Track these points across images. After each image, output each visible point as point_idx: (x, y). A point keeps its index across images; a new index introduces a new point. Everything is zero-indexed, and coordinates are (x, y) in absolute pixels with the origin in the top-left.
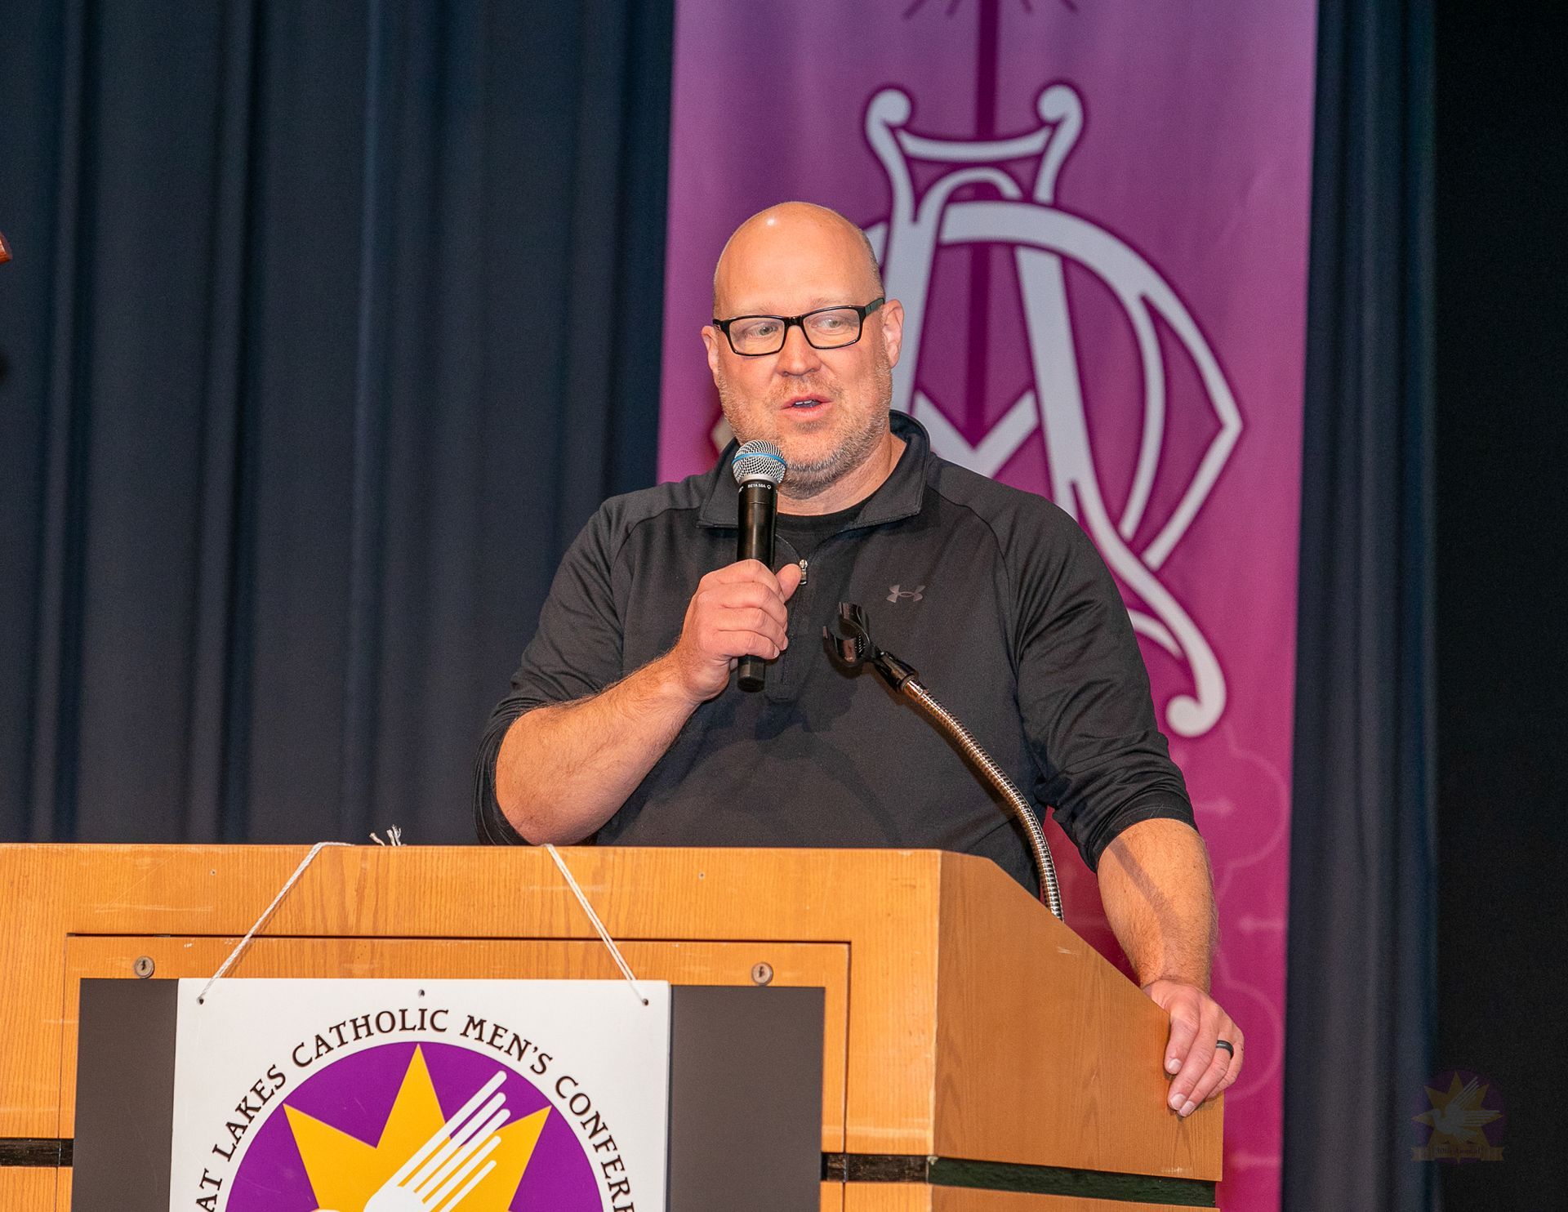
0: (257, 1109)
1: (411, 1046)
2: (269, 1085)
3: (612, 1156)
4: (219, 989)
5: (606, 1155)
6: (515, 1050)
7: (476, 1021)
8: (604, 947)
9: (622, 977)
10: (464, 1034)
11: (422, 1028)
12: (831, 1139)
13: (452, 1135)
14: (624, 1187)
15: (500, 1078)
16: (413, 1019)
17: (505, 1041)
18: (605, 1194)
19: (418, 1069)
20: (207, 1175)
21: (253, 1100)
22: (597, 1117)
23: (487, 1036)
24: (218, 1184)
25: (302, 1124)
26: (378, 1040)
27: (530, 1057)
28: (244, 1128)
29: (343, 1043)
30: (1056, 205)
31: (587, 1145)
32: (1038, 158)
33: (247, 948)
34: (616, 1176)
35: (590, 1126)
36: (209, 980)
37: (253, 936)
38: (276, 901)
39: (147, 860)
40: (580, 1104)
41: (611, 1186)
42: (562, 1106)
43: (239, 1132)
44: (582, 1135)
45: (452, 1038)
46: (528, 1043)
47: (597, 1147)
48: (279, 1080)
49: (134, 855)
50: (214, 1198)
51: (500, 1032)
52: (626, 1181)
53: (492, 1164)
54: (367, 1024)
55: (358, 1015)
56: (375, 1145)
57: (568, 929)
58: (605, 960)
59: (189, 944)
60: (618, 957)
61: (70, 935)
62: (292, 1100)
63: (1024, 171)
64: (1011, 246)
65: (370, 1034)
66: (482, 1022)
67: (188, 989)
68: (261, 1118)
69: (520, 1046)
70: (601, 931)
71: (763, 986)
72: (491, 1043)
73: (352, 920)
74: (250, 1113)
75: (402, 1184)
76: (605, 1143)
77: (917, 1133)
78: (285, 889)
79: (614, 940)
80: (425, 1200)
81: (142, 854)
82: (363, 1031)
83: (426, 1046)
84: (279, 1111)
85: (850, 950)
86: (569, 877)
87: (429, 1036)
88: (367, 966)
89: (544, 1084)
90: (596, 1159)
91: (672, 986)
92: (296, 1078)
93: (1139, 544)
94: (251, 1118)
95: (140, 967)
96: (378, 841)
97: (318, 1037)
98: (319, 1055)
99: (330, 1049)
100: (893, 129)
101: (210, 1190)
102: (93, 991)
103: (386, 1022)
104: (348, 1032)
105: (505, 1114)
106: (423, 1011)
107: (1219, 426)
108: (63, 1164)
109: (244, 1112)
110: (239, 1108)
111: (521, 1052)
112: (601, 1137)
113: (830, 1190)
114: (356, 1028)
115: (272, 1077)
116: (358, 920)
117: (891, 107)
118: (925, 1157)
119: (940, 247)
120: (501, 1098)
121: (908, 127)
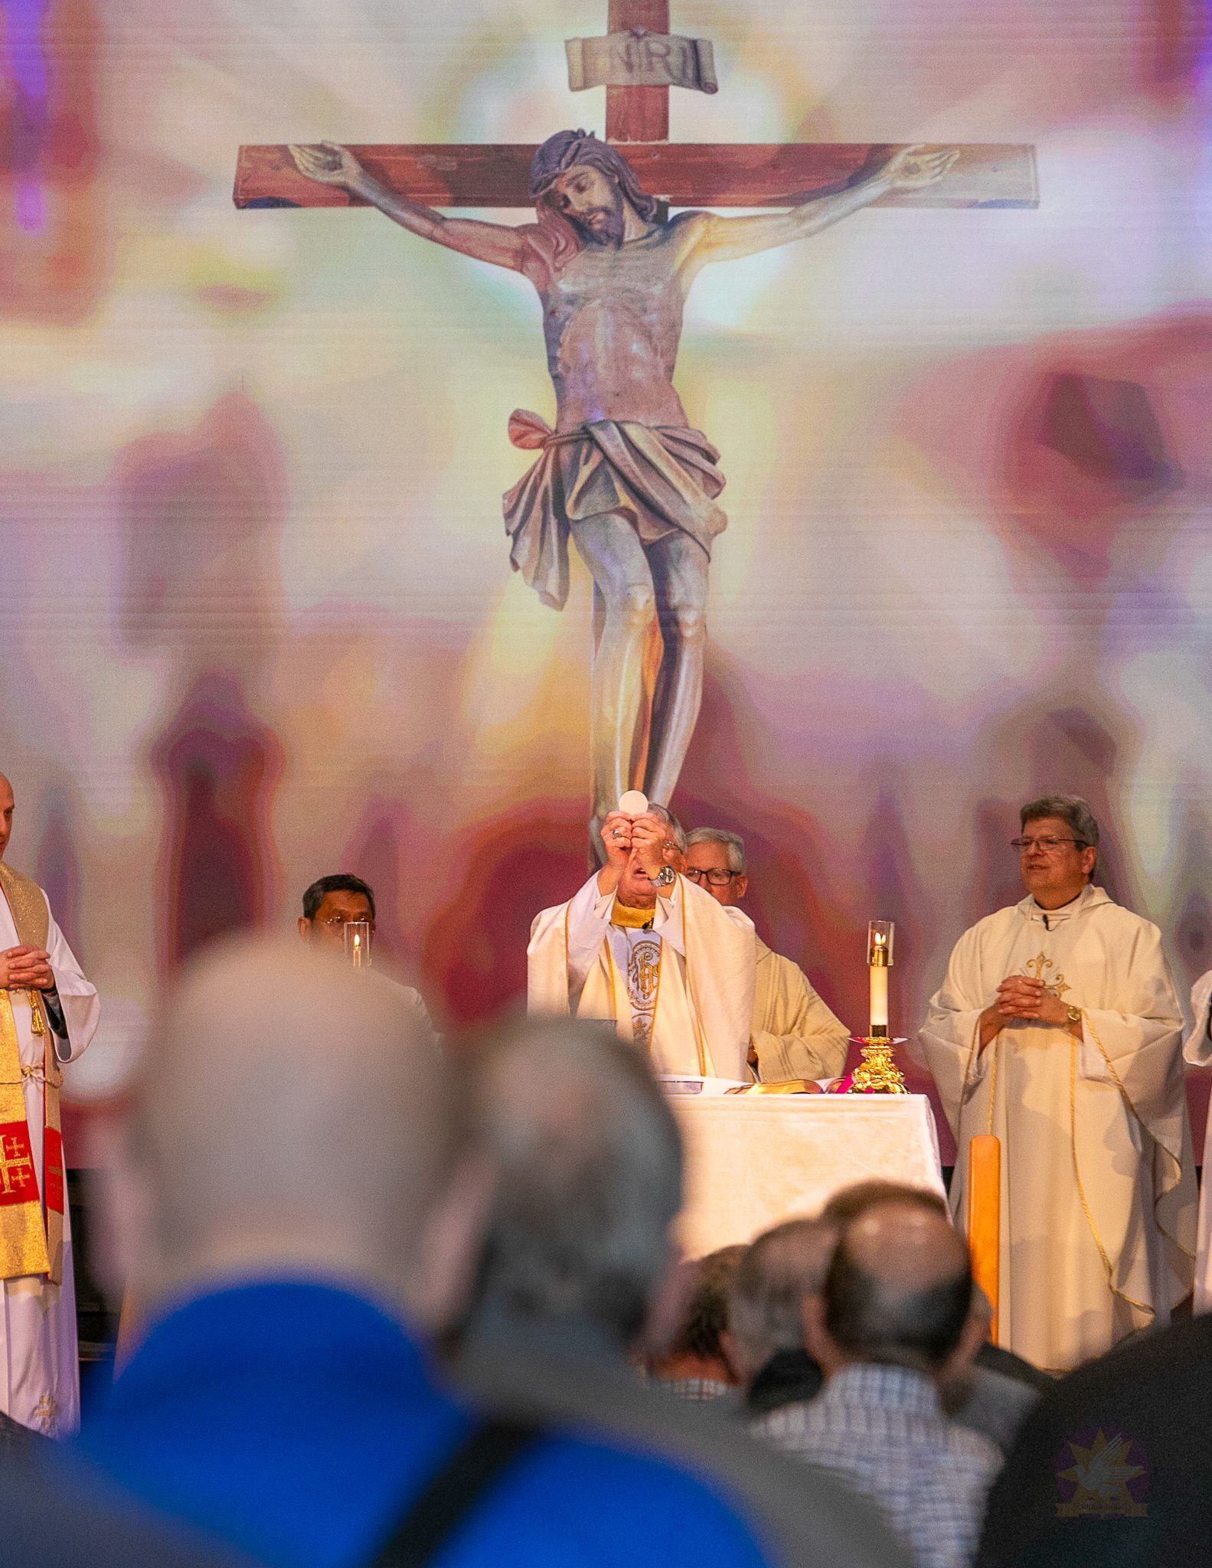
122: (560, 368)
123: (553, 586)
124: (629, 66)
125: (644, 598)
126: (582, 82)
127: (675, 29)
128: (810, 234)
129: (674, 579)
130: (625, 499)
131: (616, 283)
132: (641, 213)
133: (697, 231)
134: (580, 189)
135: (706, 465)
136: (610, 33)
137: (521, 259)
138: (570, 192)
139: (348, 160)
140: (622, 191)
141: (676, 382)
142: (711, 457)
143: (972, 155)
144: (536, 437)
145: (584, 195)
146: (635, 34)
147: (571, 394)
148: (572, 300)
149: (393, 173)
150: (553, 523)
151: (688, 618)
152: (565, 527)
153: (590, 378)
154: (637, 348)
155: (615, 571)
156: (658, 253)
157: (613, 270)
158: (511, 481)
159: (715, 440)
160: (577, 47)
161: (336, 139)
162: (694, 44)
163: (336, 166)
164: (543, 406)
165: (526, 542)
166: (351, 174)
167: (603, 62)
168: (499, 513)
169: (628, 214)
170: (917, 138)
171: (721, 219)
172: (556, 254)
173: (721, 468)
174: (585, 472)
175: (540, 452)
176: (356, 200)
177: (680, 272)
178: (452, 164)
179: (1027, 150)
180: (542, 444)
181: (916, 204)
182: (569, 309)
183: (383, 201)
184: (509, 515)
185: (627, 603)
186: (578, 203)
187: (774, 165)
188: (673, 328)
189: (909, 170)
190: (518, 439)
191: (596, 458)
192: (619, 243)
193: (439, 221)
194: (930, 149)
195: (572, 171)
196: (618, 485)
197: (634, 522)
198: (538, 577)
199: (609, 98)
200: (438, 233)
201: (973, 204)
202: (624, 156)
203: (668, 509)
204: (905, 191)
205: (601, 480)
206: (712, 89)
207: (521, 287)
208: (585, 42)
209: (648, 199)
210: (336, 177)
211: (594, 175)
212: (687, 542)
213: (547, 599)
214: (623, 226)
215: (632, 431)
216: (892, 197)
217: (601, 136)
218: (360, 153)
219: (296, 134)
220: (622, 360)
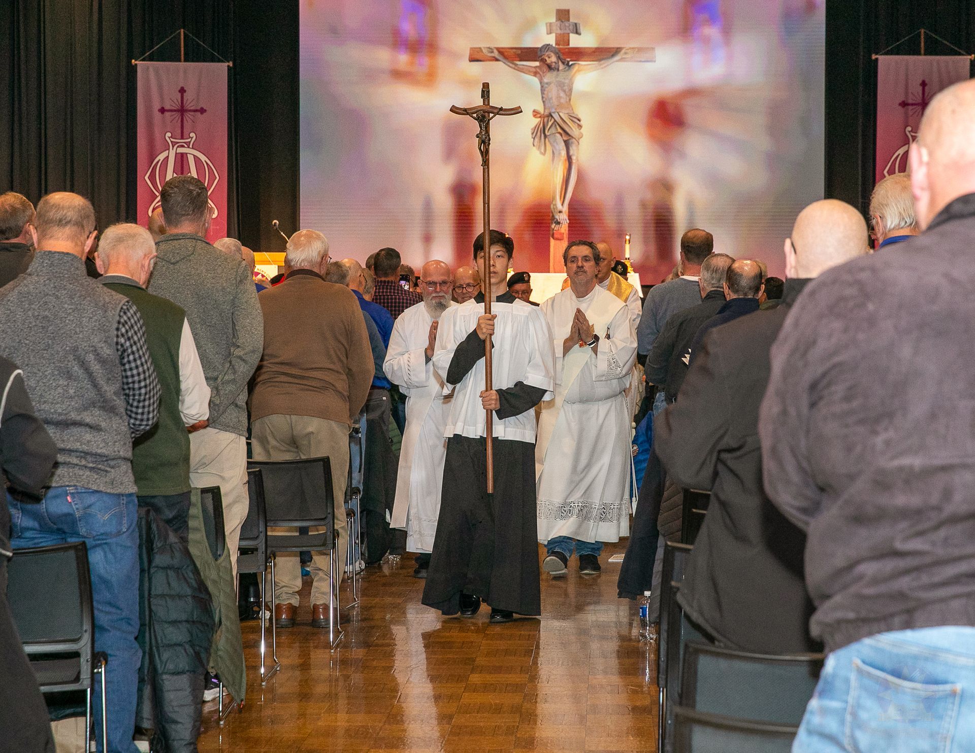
8: (271, 262)
30: (193, 148)
32: (190, 142)
57: (267, 260)
63: (188, 144)
64: (187, 153)
100: (169, 137)
107: (216, 177)
117: (169, 134)
119: (176, 153)
121: (171, 137)
122: (544, 99)
123: (543, 151)
124: (561, 29)
125: (564, 153)
126: (550, 33)
127: (571, 20)
128: (602, 68)
129: (571, 148)
130: (559, 130)
131: (557, 79)
132: (563, 63)
133: (576, 68)
134: (549, 58)
135: (578, 122)
136: (556, 21)
137: (535, 74)
138: (547, 58)
139: (495, 51)
140: (559, 58)
141: (571, 103)
142: (579, 120)
143: (640, 50)
144: (539, 115)
145: (550, 59)
146: (562, 22)
147: (547, 106)
148: (547, 83)
149: (506, 54)
150: (543, 135)
151: (574, 158)
152: (545, 136)
153: (551, 102)
154: (562, 94)
155: (557, 147)
156: (567, 73)
157: (557, 75)
158: (533, 126)
159: (580, 116)
160: (548, 25)
161: (492, 46)
162: (576, 24)
163: (492, 52)
164: (540, 108)
165: (537, 140)
166: (496, 54)
167: (554, 28)
168: (530, 133)
169: (560, 63)
170: (628, 46)
171: (582, 65)
172: (543, 73)
173: (582, 123)
174: (550, 124)
175: (539, 119)
176: (497, 60)
177: (572, 77)
178: (519, 52)
179: (653, 49)
180: (540, 117)
181: (626, 61)
182: (546, 85)
183: (504, 61)
184: (533, 134)
185: (560, 154)
186: (548, 61)
187: (594, 52)
188: (571, 90)
189: (626, 53)
190: (535, 116)
191: (553, 120)
192: (558, 70)
193: (516, 65)
194: (630, 48)
195: (547, 53)
196: (558, 127)
197: (561, 135)
198: (539, 148)
199: (556, 36)
200: (516, 68)
201: (640, 61)
202: (560, 50)
203: (569, 132)
204: (624, 58)
205: (554, 125)
206: (580, 34)
207: (535, 81)
208: (551, 23)
209: (565, 60)
210: (492, 55)
211: (552, 54)
212: (574, 140)
213: (541, 153)
214: (559, 66)
215: (561, 114)
216: (622, 60)
217: (554, 45)
218: (498, 49)
219: (483, 45)
220: (559, 97)
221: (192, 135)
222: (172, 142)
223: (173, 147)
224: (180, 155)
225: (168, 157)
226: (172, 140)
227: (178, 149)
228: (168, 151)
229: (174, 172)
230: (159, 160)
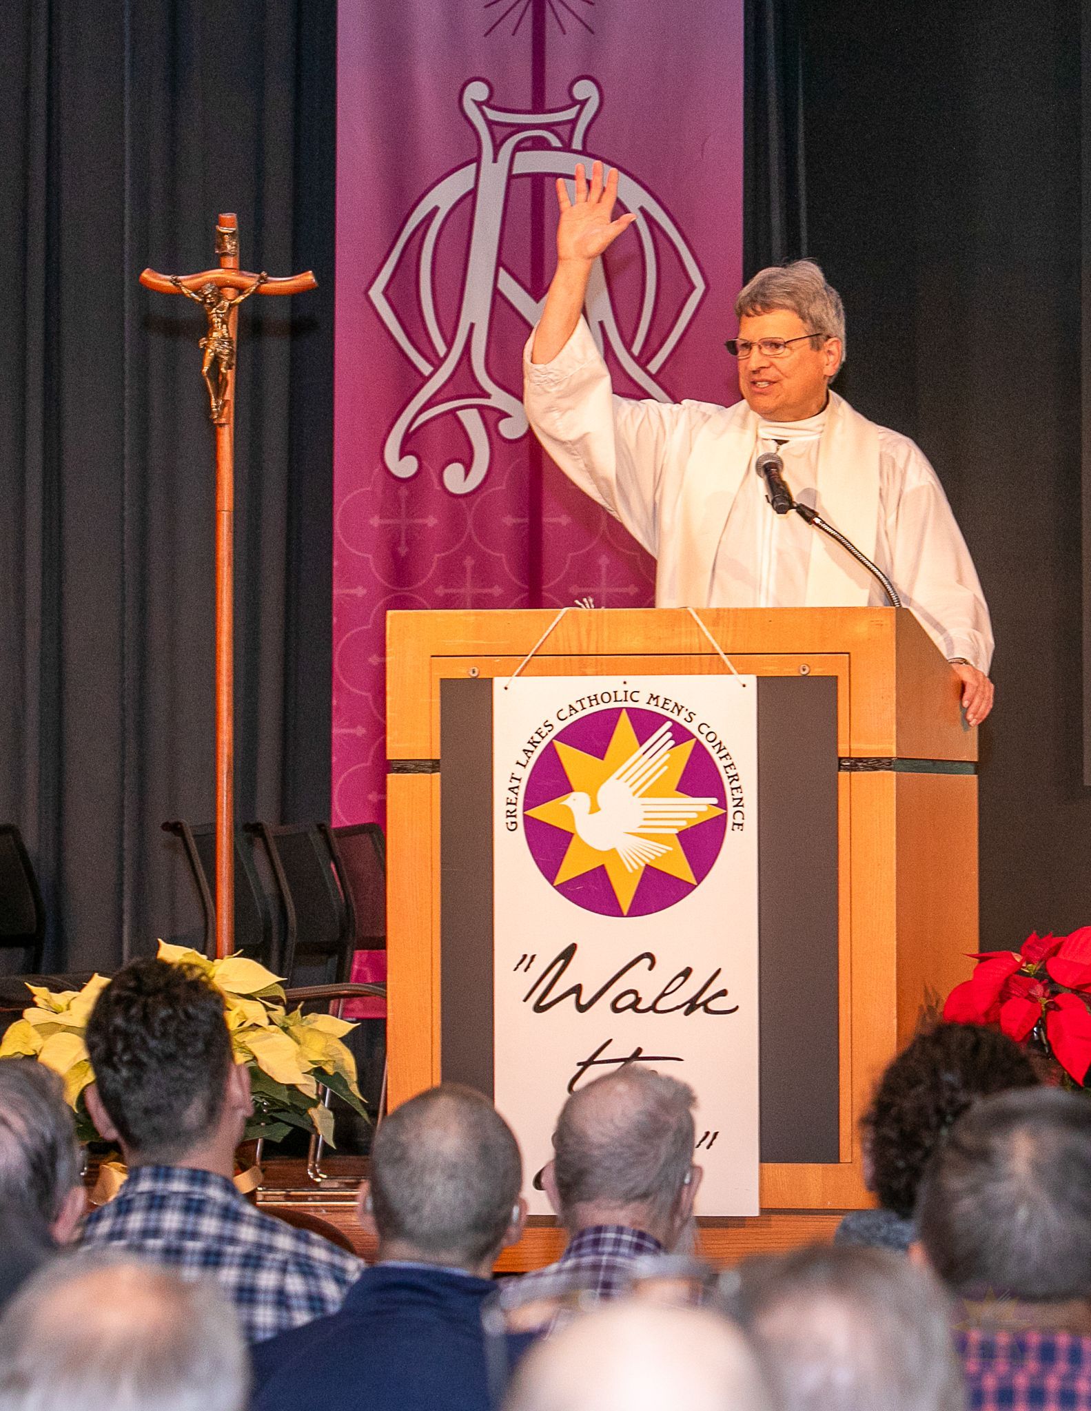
0: (538, 742)
1: (620, 709)
2: (545, 730)
3: (729, 762)
4: (516, 683)
5: (726, 762)
6: (676, 710)
7: (655, 696)
8: (720, 659)
9: (731, 673)
10: (648, 703)
11: (626, 701)
12: (843, 751)
13: (644, 754)
14: (736, 778)
15: (668, 725)
16: (621, 696)
17: (671, 706)
18: (726, 781)
19: (624, 721)
20: (514, 776)
21: (537, 738)
22: (720, 743)
23: (661, 702)
24: (519, 780)
25: (563, 749)
26: (603, 707)
27: (684, 714)
28: (532, 752)
29: (584, 708)
30: (584, 152)
31: (715, 757)
32: (573, 122)
33: (529, 661)
34: (732, 773)
35: (717, 748)
36: (508, 678)
37: (533, 655)
38: (544, 638)
39: (473, 618)
40: (711, 737)
41: (729, 777)
42: (702, 738)
43: (529, 754)
44: (713, 752)
45: (642, 705)
46: (683, 707)
47: (721, 758)
48: (550, 728)
49: (465, 615)
50: (517, 787)
51: (667, 701)
52: (736, 775)
53: (666, 768)
54: (596, 699)
55: (592, 694)
56: (602, 758)
57: (701, 650)
58: (721, 666)
59: (498, 660)
60: (728, 663)
61: (432, 656)
62: (557, 737)
63: (564, 131)
65: (598, 704)
66: (658, 697)
67: (499, 683)
68: (541, 747)
69: (679, 708)
70: (718, 650)
71: (804, 676)
72: (662, 707)
73: (585, 645)
74: (535, 744)
75: (618, 779)
76: (725, 756)
77: (887, 746)
78: (548, 631)
79: (726, 654)
80: (631, 786)
81: (469, 614)
82: (594, 702)
83: (629, 710)
84: (551, 743)
85: (850, 657)
86: (700, 623)
87: (630, 704)
88: (594, 670)
89: (692, 728)
90: (720, 764)
91: (758, 677)
92: (559, 727)
93: (643, 360)
94: (536, 747)
95: (471, 673)
96: (580, 604)
97: (570, 706)
98: (571, 715)
99: (577, 711)
100: (479, 104)
101: (515, 783)
102: (447, 685)
103: (606, 698)
104: (586, 703)
105: (672, 743)
106: (626, 692)
107: (693, 288)
108: (433, 772)
109: (532, 744)
110: (529, 742)
111: (679, 711)
112: (723, 753)
113: (843, 775)
114: (590, 700)
115: (546, 726)
116: (588, 647)
117: (478, 91)
118: (890, 758)
119: (511, 177)
120: (669, 735)
221: (584, 90)
222: (490, 124)
223: (497, 148)
224: (528, 181)
225: (473, 193)
226: (493, 115)
227: (518, 154)
228: (474, 166)
229: (500, 263)
230: (436, 210)
